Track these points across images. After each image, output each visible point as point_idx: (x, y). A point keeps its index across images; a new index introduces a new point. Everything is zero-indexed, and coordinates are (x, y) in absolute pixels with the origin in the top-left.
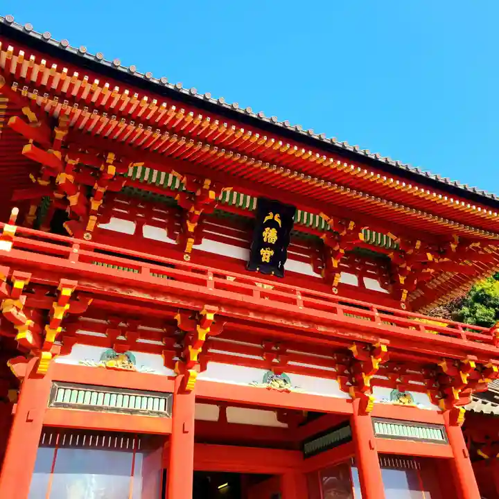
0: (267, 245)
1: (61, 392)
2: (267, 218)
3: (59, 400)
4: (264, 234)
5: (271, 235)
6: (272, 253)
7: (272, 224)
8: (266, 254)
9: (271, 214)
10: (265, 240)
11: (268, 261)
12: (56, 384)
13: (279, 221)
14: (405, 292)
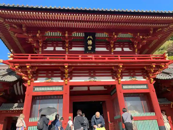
0: (89, 45)
1: (36, 88)
2: (88, 38)
3: (36, 90)
4: (88, 42)
5: (90, 42)
6: (91, 47)
7: (90, 39)
8: (90, 48)
9: (89, 36)
10: (88, 44)
11: (90, 49)
12: (34, 87)
13: (92, 38)
14: (136, 49)
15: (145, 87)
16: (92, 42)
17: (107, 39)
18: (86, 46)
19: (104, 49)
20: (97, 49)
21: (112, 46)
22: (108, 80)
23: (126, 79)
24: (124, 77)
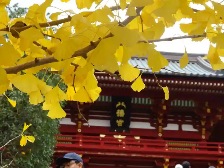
0: (119, 118)
2: (117, 105)
4: (117, 113)
5: (121, 113)
6: (123, 121)
7: (121, 108)
8: (120, 123)
9: (119, 103)
10: (118, 116)
11: (121, 125)
13: (124, 106)
14: (204, 129)
16: (125, 112)
17: (152, 108)
18: (113, 119)
19: (147, 126)
20: (135, 125)
21: (160, 121)
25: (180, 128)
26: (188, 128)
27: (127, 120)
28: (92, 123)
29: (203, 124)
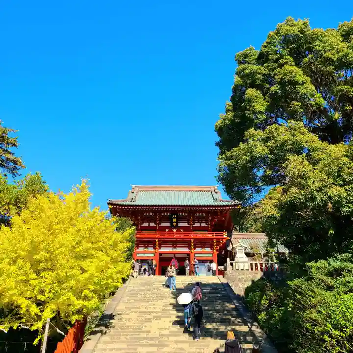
5: (174, 220)
7: (174, 217)
8: (174, 224)
14: (210, 226)
15: (211, 256)
17: (186, 217)
18: (172, 222)
19: (186, 224)
20: (181, 224)
21: (191, 222)
22: (185, 250)
23: (198, 250)
24: (197, 248)
25: (200, 224)
26: (203, 224)
27: (177, 222)
28: (163, 224)
29: (209, 223)
